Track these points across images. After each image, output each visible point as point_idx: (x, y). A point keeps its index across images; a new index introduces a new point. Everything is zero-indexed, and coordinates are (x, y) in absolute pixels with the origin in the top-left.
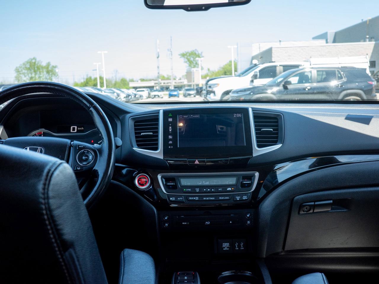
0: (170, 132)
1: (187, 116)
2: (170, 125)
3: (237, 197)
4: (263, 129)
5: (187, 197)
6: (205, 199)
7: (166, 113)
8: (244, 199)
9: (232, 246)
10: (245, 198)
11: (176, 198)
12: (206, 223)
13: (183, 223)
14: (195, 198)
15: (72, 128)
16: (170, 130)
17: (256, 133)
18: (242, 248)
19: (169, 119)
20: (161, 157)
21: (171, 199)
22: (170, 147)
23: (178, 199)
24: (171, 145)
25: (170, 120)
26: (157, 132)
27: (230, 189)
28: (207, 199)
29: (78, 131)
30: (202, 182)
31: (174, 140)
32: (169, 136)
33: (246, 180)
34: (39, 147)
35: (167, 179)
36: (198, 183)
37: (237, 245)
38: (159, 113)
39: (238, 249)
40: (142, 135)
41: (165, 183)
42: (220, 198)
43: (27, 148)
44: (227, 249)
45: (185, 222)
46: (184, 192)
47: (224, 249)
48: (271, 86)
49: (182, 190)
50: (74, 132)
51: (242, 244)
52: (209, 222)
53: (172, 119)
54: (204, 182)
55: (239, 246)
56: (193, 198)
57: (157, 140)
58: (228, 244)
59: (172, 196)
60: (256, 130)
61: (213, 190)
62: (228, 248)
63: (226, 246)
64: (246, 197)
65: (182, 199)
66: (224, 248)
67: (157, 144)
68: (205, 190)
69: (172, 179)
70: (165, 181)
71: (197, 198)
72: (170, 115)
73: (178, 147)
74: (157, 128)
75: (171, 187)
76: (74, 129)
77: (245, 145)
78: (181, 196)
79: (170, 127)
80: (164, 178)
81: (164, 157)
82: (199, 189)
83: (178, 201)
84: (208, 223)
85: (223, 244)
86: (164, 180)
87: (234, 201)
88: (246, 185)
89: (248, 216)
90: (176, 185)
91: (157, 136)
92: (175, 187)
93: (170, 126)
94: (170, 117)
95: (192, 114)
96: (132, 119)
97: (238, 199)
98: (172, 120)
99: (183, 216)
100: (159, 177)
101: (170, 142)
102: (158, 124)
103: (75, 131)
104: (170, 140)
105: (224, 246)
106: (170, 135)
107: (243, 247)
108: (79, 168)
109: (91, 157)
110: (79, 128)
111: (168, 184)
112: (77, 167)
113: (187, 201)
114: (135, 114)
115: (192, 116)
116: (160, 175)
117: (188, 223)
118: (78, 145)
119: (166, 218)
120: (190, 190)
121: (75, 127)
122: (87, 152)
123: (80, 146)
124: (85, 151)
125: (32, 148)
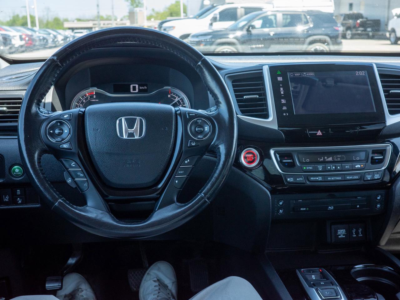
0: (282, 95)
1: (299, 74)
2: (281, 85)
3: (368, 176)
4: (392, 91)
5: (307, 178)
6: (329, 179)
7: (273, 69)
8: (376, 178)
9: (349, 233)
10: (377, 176)
11: (295, 179)
12: (329, 208)
13: (302, 209)
14: (317, 178)
16: (282, 93)
17: (386, 97)
18: (360, 234)
19: (278, 78)
20: (275, 127)
21: (289, 179)
22: (285, 114)
23: (298, 179)
24: (285, 111)
25: (280, 79)
26: (265, 94)
27: (359, 166)
28: (333, 179)
29: (140, 91)
30: (324, 158)
31: (289, 104)
32: (282, 100)
33: (376, 155)
34: (137, 118)
35: (282, 156)
36: (319, 159)
37: (354, 231)
38: (262, 70)
39: (355, 236)
40: (246, 99)
41: (279, 160)
42: (348, 178)
43: (121, 119)
44: (343, 237)
46: (304, 171)
47: (339, 237)
48: (234, 29)
49: (302, 168)
50: (135, 92)
51: (360, 230)
52: (333, 207)
53: (281, 78)
54: (326, 158)
55: (357, 233)
56: (315, 178)
57: (266, 105)
58: (345, 230)
59: (290, 176)
61: (339, 168)
62: (344, 235)
63: (342, 233)
64: (378, 175)
65: (301, 179)
66: (340, 235)
67: (267, 110)
68: (329, 168)
69: (289, 155)
70: (280, 157)
71: (320, 179)
72: (279, 73)
73: (295, 114)
74: (264, 89)
75: (286, 164)
76: (134, 88)
77: (375, 111)
78: (300, 176)
79: (282, 89)
80: (278, 154)
81: (279, 127)
82: (321, 167)
83: (297, 182)
84: (331, 208)
85: (339, 230)
86: (278, 156)
87: (365, 181)
88: (377, 161)
89: (379, 198)
90: (294, 162)
91: (265, 99)
92: (293, 165)
93: (281, 87)
94: (279, 76)
95: (304, 72)
96: (228, 77)
97: (369, 179)
98: (282, 79)
99: (301, 201)
100: (272, 152)
101: (285, 108)
102: (263, 84)
104: (284, 105)
105: (339, 233)
106: (283, 98)
107: (361, 234)
108: (193, 143)
109: (207, 128)
110: (141, 87)
111: (284, 161)
112: (191, 142)
113: (308, 183)
114: (231, 71)
115: (305, 74)
116: (273, 150)
117: (308, 209)
118: (188, 113)
119: (281, 203)
120: (311, 168)
121: (135, 86)
122: (201, 121)
123: (191, 113)
124: (198, 121)
125: (127, 118)
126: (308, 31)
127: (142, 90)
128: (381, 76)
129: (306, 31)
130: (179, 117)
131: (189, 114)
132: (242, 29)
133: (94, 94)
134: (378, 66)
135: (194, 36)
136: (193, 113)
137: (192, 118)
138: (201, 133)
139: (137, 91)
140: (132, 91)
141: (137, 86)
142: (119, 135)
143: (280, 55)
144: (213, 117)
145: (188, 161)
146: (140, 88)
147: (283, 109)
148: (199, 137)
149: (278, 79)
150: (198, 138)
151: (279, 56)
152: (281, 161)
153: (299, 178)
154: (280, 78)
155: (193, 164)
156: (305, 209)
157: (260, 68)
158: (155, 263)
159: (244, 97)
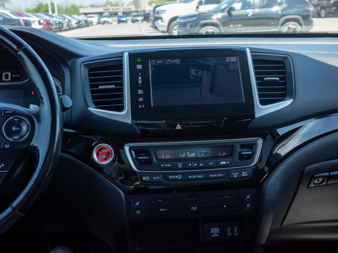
0: (140, 84)
1: (162, 61)
2: (140, 74)
3: (234, 174)
4: (266, 78)
5: (165, 176)
6: (190, 177)
7: (133, 56)
8: (244, 176)
9: (223, 232)
10: (244, 174)
11: (151, 178)
12: (192, 209)
13: (161, 210)
14: (176, 177)
15: (4, 74)
16: (140, 82)
17: (258, 84)
18: (235, 233)
19: (137, 65)
20: (129, 121)
21: (144, 178)
22: (140, 106)
23: (154, 178)
24: (141, 103)
25: (139, 67)
26: (122, 84)
27: (225, 163)
28: (194, 177)
29: (13, 79)
30: (186, 154)
31: (146, 95)
32: (139, 91)
33: (245, 150)
35: (138, 151)
36: (180, 155)
37: (229, 230)
38: (122, 57)
39: (230, 234)
40: (101, 89)
41: (134, 156)
42: (211, 176)
44: (216, 235)
45: (163, 209)
46: (162, 169)
47: (213, 236)
48: (216, 12)
49: (159, 165)
50: (7, 80)
51: (236, 229)
52: (196, 208)
53: (141, 65)
54: (188, 153)
55: (232, 231)
56: (174, 177)
57: (122, 96)
58: (218, 229)
59: (146, 175)
60: (257, 79)
61: (201, 165)
62: (217, 234)
63: (215, 231)
64: (246, 172)
65: (158, 178)
66: (213, 234)
67: (122, 102)
68: (190, 165)
69: (145, 151)
70: (136, 153)
71: (180, 177)
72: (139, 60)
73: (152, 106)
74: (121, 79)
75: (143, 161)
76: (7, 76)
77: (244, 101)
78: (157, 174)
79: (140, 78)
80: (133, 150)
81: (133, 119)
82: (181, 164)
83: (155, 181)
84: (194, 208)
85: (212, 229)
86: (133, 152)
87: (231, 179)
88: (246, 156)
89: (248, 197)
90: (151, 159)
91: (122, 90)
92: (149, 162)
93: (140, 76)
94: (139, 63)
95: (168, 58)
96: (85, 65)
97: (235, 177)
98: (141, 67)
99: (161, 201)
100: (127, 148)
101: (141, 99)
102: (121, 73)
103: (8, 79)
104: (140, 96)
105: (212, 232)
106: (140, 88)
107: (237, 233)
108: (7, 145)
109: (24, 128)
110: (14, 75)
111: (139, 158)
112: (4, 144)
113: (166, 181)
115: (169, 61)
116: (128, 146)
117: (168, 210)
118: (3, 110)
119: (137, 204)
120: (169, 165)
121: (8, 74)
122: (18, 119)
123: (7, 111)
124: (15, 119)
127: (15, 77)
128: (254, 61)
131: (4, 111)
132: (223, 11)
134: (252, 51)
135: (182, 18)
136: (9, 111)
138: (18, 133)
139: (9, 79)
140: (4, 79)
141: (10, 74)
144: (33, 114)
145: (3, 165)
146: (13, 76)
147: (139, 100)
148: (15, 137)
149: (137, 67)
150: (14, 140)
152: (136, 158)
153: (155, 176)
154: (139, 65)
155: (9, 170)
156: (165, 210)
157: (121, 55)
159: (99, 88)
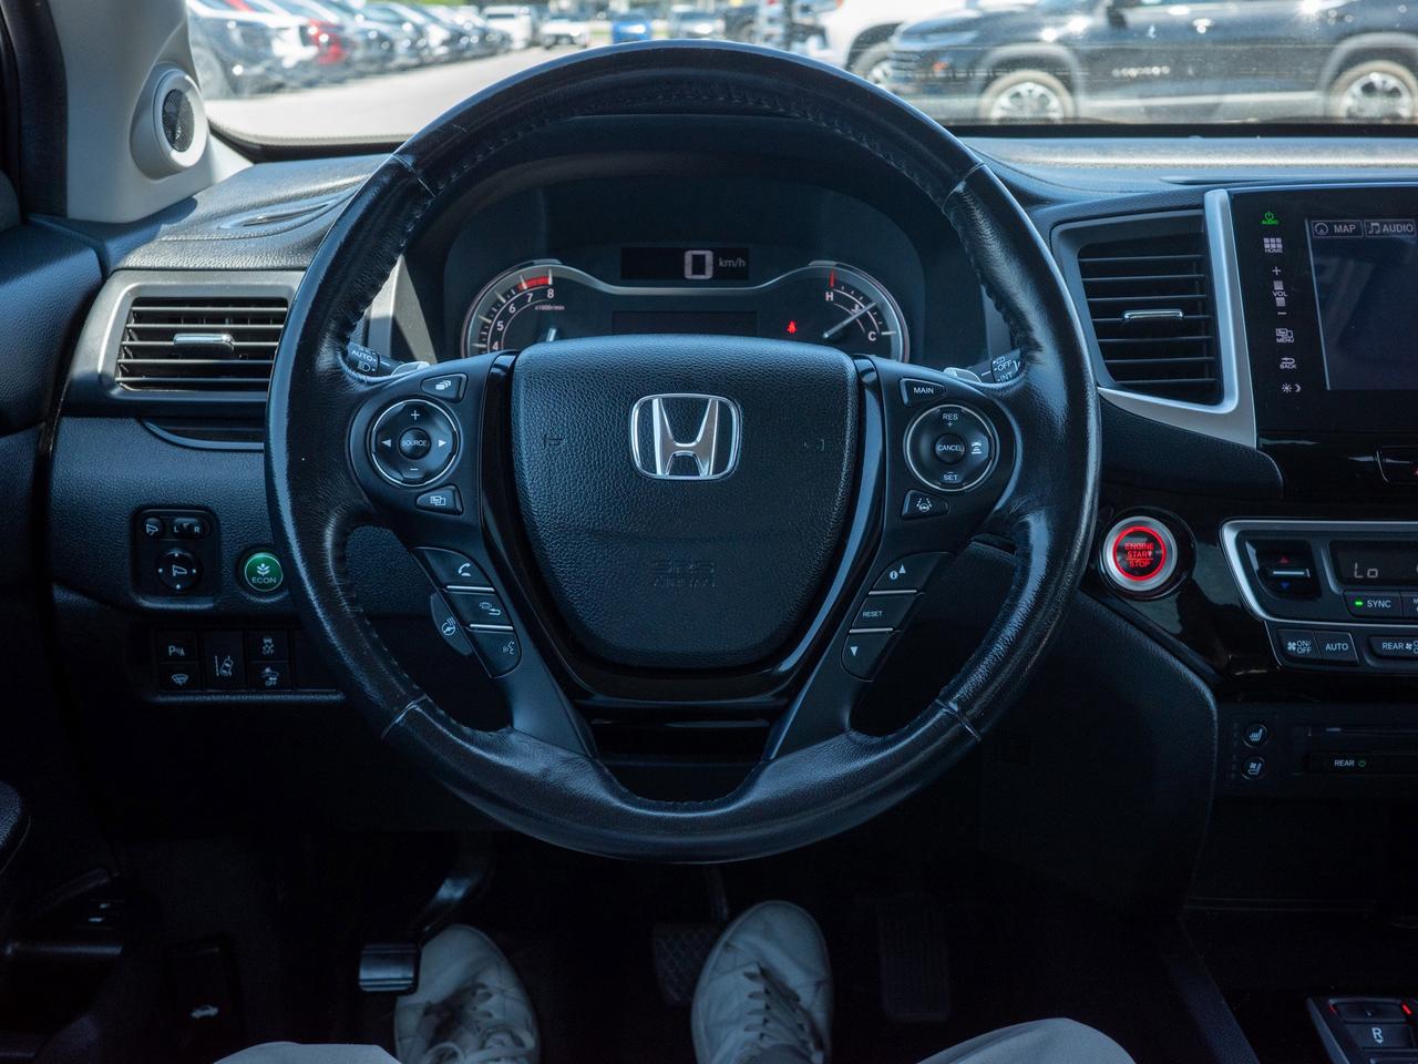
0: (1281, 309)
1: (1352, 228)
2: (1277, 271)
5: (1367, 642)
7: (1251, 206)
11: (1318, 646)
13: (1338, 763)
14: (1409, 646)
15: (688, 256)
16: (1280, 301)
19: (1266, 240)
20: (1247, 438)
21: (1292, 646)
22: (1287, 388)
23: (1328, 647)
24: (1289, 376)
25: (1273, 245)
29: (721, 276)
31: (1306, 348)
32: (1279, 332)
34: (711, 398)
35: (1268, 551)
38: (1201, 206)
40: (1134, 322)
41: (1256, 566)
43: (650, 402)
45: (1345, 758)
46: (1357, 616)
49: (1348, 602)
50: (702, 277)
53: (1279, 240)
56: (1401, 646)
57: (1213, 347)
59: (1299, 633)
65: (1344, 646)
67: (1215, 368)
69: (1298, 551)
70: (1259, 555)
72: (1270, 220)
73: (1329, 388)
75: (1285, 585)
76: (699, 265)
78: (1337, 635)
79: (1278, 286)
80: (1253, 543)
81: (1260, 434)
83: (1330, 657)
86: (1251, 551)
90: (1317, 580)
91: (1211, 326)
92: (1310, 589)
93: (1277, 278)
94: (1271, 232)
95: (1375, 217)
96: (1066, 234)
98: (1280, 246)
99: (1338, 730)
100: (1229, 537)
101: (1288, 363)
102: (1204, 265)
103: (703, 273)
104: (1286, 350)
106: (1283, 323)
108: (924, 502)
109: (978, 447)
110: (724, 259)
111: (1275, 573)
112: (914, 499)
113: (1369, 661)
114: (1076, 209)
115: (1376, 227)
116: (1234, 527)
117: (1363, 764)
118: (907, 383)
119: (1256, 737)
120: (1383, 604)
121: (703, 257)
122: (956, 417)
123: (921, 385)
124: (945, 416)
125: (673, 399)
126: (1340, 18)
127: (729, 269)
129: (1333, 14)
130: (869, 396)
131: (910, 386)
132: (1087, 7)
133: (550, 282)
135: (912, 34)
136: (926, 386)
137: (921, 403)
138: (956, 462)
139: (709, 274)
140: (688, 273)
141: (709, 256)
142: (638, 464)
143: (1262, 136)
144: (1005, 401)
145: (902, 571)
146: (721, 264)
147: (1282, 366)
148: (948, 478)
149: (1267, 246)
150: (945, 485)
151: (1259, 138)
152: (1263, 572)
153: (1333, 641)
154: (1273, 240)
155: (920, 585)
156: (1352, 763)
157: (1197, 202)
158: (753, 909)
159: (1126, 316)
